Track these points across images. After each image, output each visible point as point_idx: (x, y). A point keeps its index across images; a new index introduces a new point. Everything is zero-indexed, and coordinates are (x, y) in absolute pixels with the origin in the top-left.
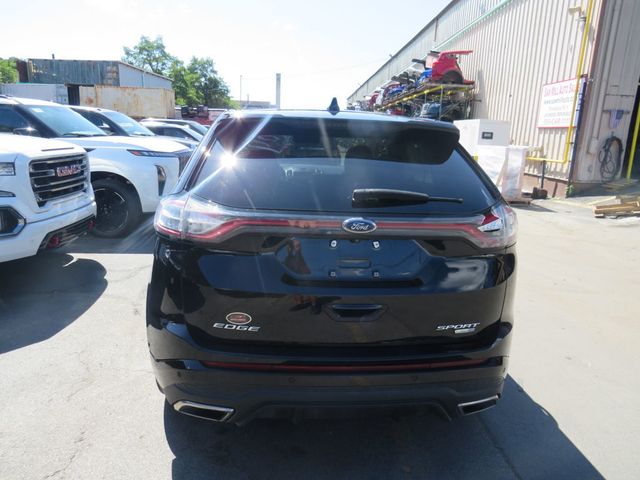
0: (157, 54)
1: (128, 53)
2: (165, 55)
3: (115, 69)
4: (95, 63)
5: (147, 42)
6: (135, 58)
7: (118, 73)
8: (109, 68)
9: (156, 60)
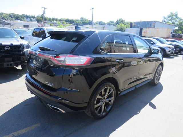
0: (174, 17)
1: (164, 18)
2: (177, 18)
3: (154, 23)
4: (149, 21)
5: (172, 14)
6: (167, 19)
7: (155, 24)
8: (153, 23)
9: (174, 19)
